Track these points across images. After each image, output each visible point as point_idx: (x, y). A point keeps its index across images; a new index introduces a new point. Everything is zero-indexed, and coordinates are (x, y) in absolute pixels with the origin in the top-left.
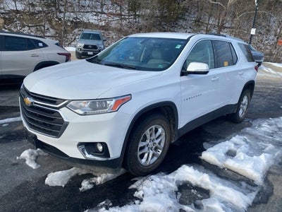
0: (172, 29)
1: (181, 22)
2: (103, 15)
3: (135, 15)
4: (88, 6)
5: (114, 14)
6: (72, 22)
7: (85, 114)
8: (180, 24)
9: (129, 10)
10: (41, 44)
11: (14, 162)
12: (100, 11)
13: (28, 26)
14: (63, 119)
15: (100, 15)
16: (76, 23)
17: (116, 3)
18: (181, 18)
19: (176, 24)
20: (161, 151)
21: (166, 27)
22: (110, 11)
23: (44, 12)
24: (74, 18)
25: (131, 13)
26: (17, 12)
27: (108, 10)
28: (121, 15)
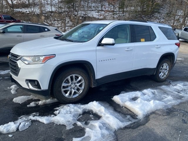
0: (149, 20)
1: (157, 15)
2: (102, 12)
3: (124, 11)
4: (94, 7)
5: (109, 11)
6: (83, 17)
7: (29, 64)
8: (155, 16)
9: (119, 8)
10: (46, 30)
11: (6, 89)
12: (100, 9)
13: (57, 20)
14: (18, 66)
15: (100, 12)
16: (85, 18)
17: (111, 4)
18: (156, 12)
19: (153, 16)
20: (82, 91)
21: (145, 19)
22: (107, 9)
23: (67, 12)
24: (84, 15)
25: (121, 10)
26: (52, 12)
27: (105, 9)
28: (114, 11)
